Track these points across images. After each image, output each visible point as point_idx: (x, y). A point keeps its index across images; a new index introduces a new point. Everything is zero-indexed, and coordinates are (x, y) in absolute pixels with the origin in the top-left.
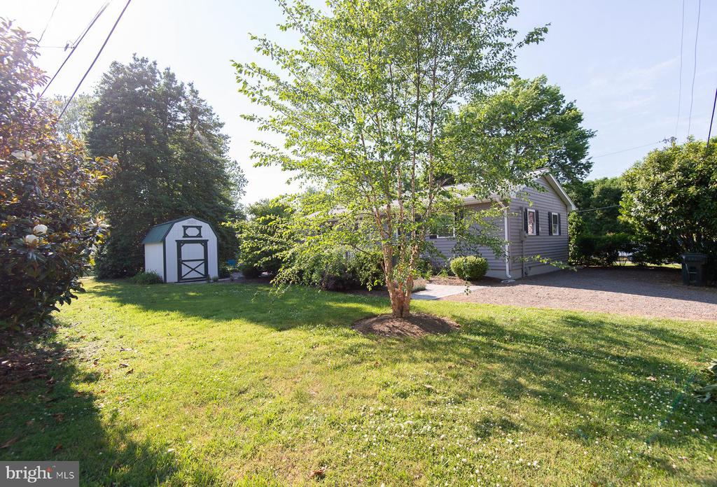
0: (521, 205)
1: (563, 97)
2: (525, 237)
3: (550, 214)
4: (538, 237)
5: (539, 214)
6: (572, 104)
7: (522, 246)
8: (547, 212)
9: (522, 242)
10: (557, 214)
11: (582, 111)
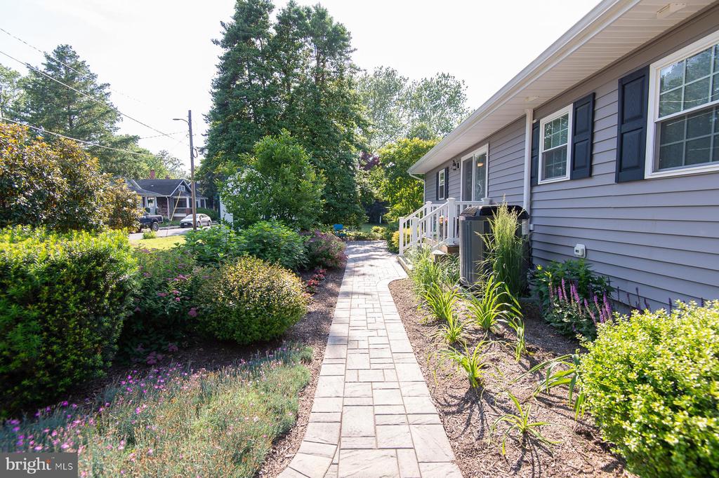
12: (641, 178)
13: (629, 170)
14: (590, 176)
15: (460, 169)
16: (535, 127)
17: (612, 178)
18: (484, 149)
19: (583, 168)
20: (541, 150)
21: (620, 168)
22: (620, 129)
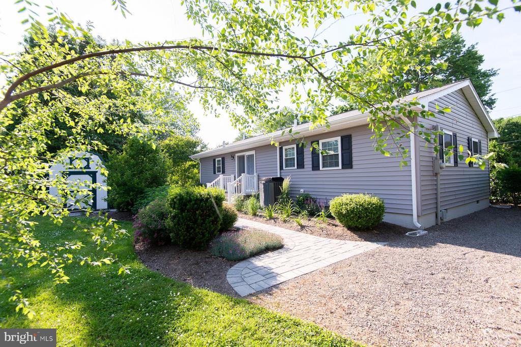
0: (435, 124)
1: (463, 41)
2: (441, 168)
3: (469, 140)
4: (456, 169)
5: (458, 139)
6: (474, 46)
7: (436, 180)
8: (466, 137)
9: (436, 174)
10: (477, 141)
11: (482, 54)
12: (319, 169)
13: (315, 167)
14: (304, 168)
15: (235, 160)
16: (281, 149)
17: (311, 169)
18: (253, 152)
19: (301, 165)
20: (284, 157)
21: (313, 167)
22: (312, 155)
